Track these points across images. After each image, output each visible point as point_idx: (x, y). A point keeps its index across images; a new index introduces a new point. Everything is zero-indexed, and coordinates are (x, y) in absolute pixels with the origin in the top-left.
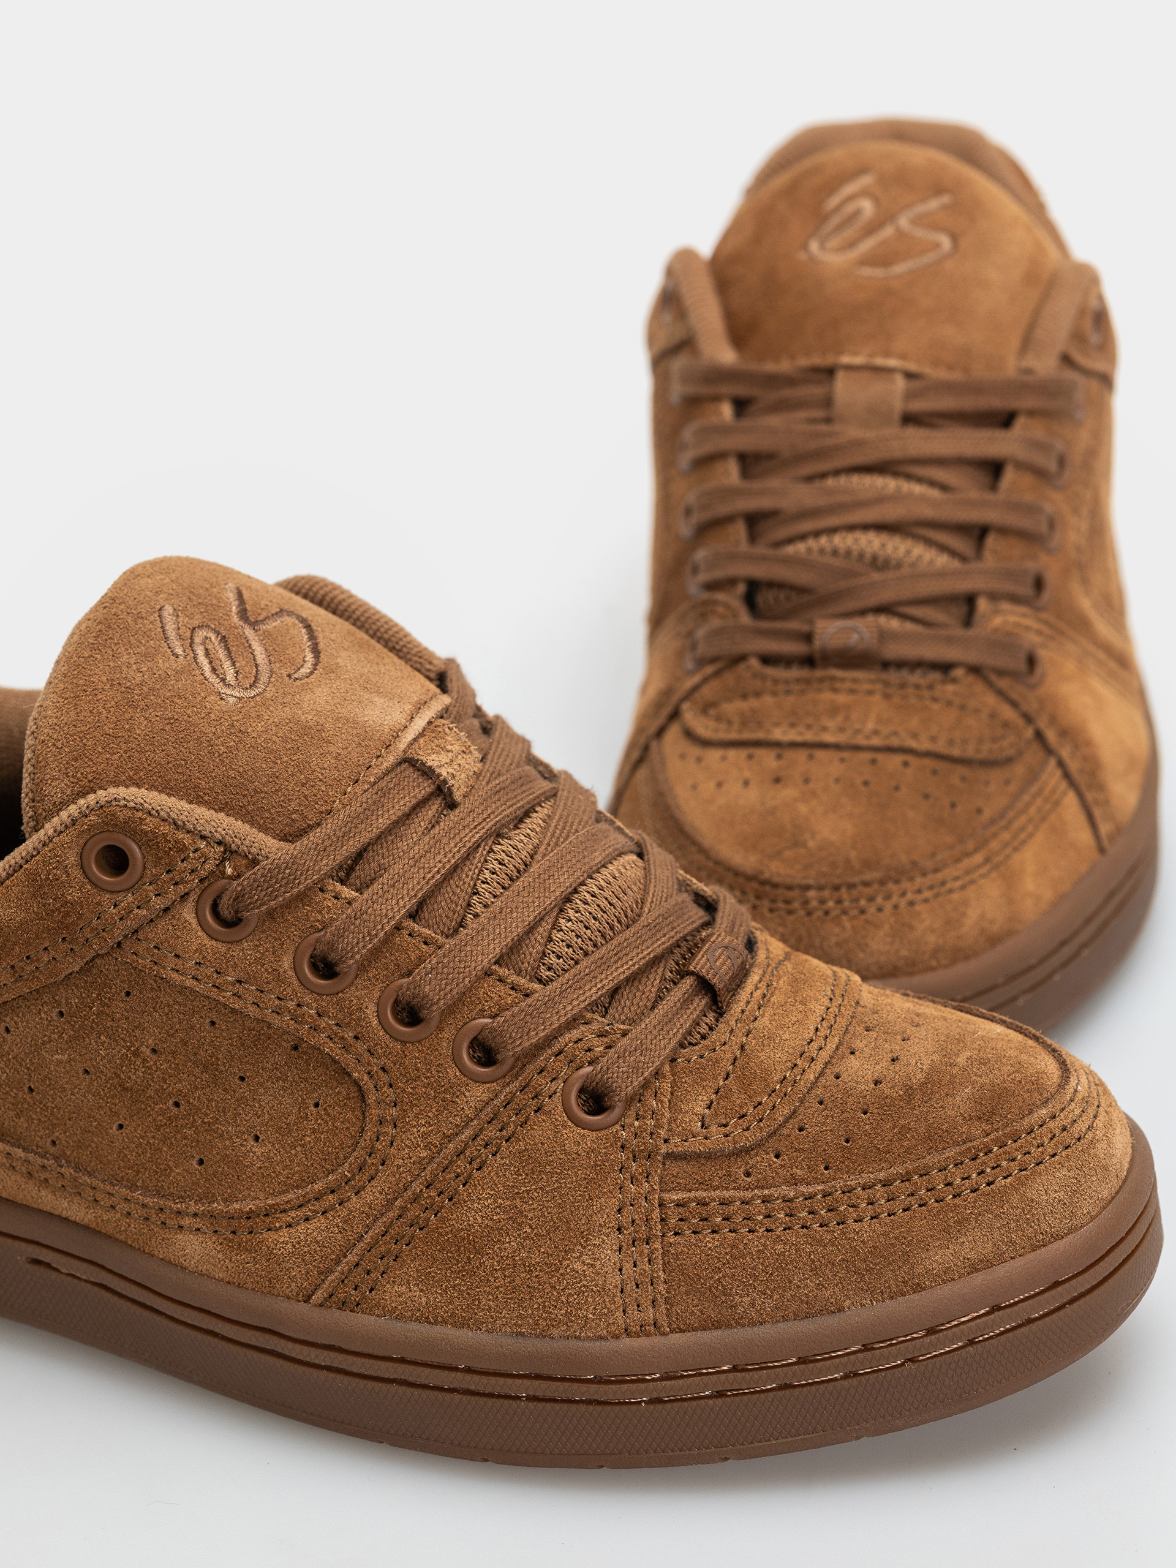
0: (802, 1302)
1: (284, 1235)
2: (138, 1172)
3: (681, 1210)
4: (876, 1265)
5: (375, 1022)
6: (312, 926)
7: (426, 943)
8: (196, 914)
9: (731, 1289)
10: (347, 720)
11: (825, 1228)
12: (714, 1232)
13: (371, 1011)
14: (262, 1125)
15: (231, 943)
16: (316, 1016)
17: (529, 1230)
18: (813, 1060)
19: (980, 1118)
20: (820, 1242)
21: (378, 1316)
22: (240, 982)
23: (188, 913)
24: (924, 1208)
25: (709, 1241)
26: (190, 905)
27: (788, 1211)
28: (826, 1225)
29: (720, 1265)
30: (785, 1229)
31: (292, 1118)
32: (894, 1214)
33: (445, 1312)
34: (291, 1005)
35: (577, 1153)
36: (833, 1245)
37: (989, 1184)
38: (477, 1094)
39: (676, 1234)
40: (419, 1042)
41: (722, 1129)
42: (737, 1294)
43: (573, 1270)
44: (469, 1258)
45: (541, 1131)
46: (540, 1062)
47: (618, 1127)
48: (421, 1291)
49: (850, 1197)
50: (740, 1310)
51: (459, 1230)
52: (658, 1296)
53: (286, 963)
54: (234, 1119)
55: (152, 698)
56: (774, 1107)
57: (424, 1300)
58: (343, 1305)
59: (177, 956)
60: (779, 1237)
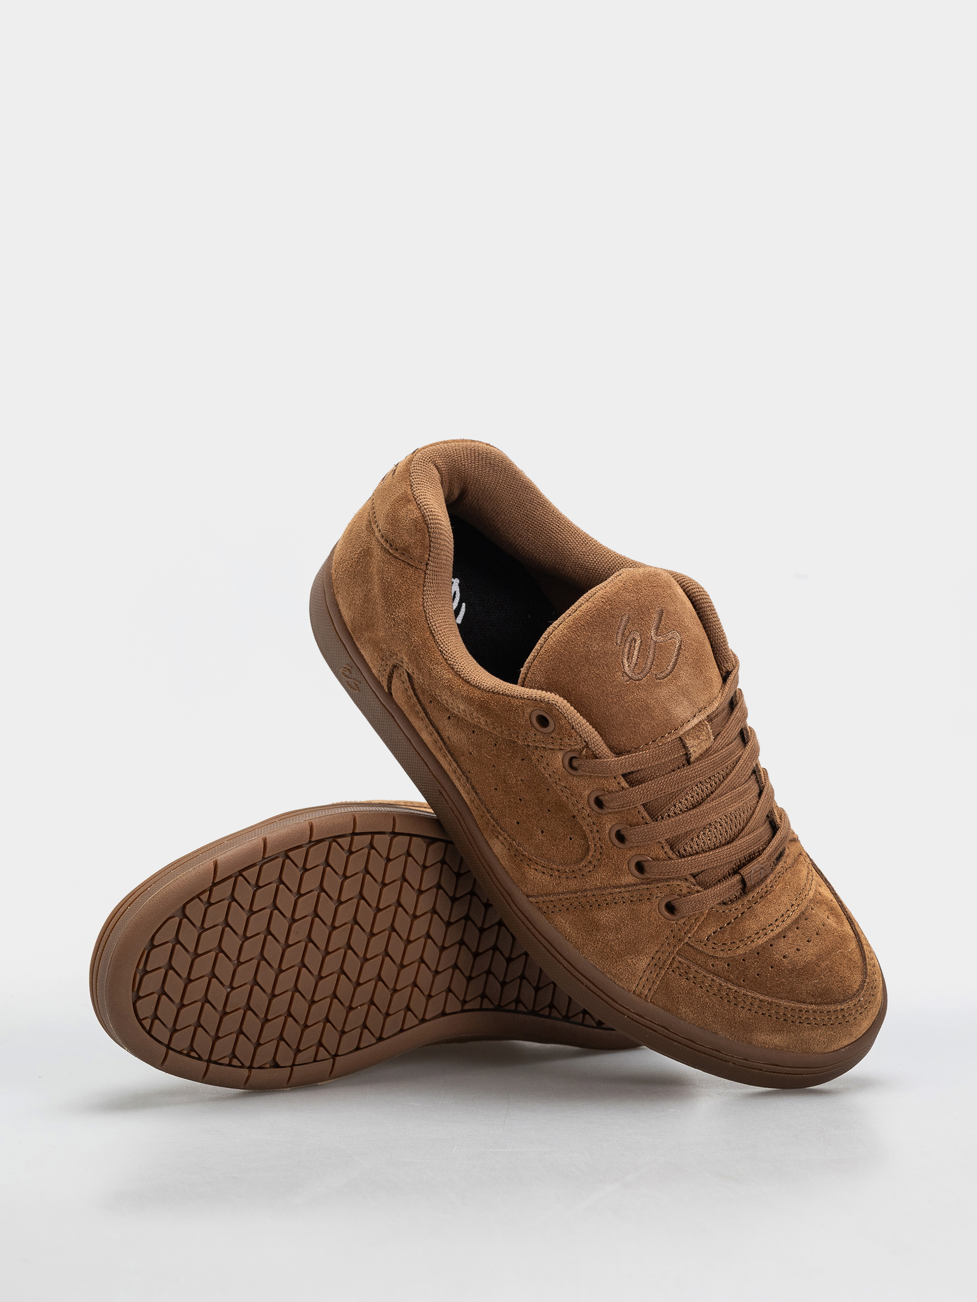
0: (704, 1022)
1: (532, 872)
2: (494, 808)
3: (680, 964)
4: (739, 1027)
5: (607, 832)
6: (603, 788)
7: (643, 818)
8: (563, 756)
9: (681, 1003)
10: (667, 710)
11: (728, 1003)
12: (687, 979)
13: (608, 826)
14: (547, 830)
15: (570, 774)
16: (587, 816)
17: (620, 937)
18: (766, 934)
19: (813, 996)
20: (723, 1007)
21: (549, 922)
22: (566, 787)
23: (560, 755)
24: (770, 1017)
25: (683, 982)
26: (562, 752)
27: (719, 989)
28: (730, 1002)
29: (682, 992)
30: (714, 994)
31: (559, 837)
32: (757, 1013)
33: (574, 940)
34: (580, 806)
35: (653, 923)
36: (728, 1011)
37: (800, 1022)
38: (628, 879)
39: (673, 971)
40: (620, 848)
41: (714, 945)
42: (682, 1006)
43: (627, 961)
44: (593, 930)
45: (645, 907)
46: (659, 885)
47: (675, 922)
48: (570, 927)
49: (745, 998)
50: (680, 1011)
51: (595, 918)
52: (653, 989)
53: (587, 792)
54: (539, 820)
55: (596, 660)
56: (738, 947)
57: (568, 930)
58: (540, 909)
59: (547, 764)
60: (710, 996)
